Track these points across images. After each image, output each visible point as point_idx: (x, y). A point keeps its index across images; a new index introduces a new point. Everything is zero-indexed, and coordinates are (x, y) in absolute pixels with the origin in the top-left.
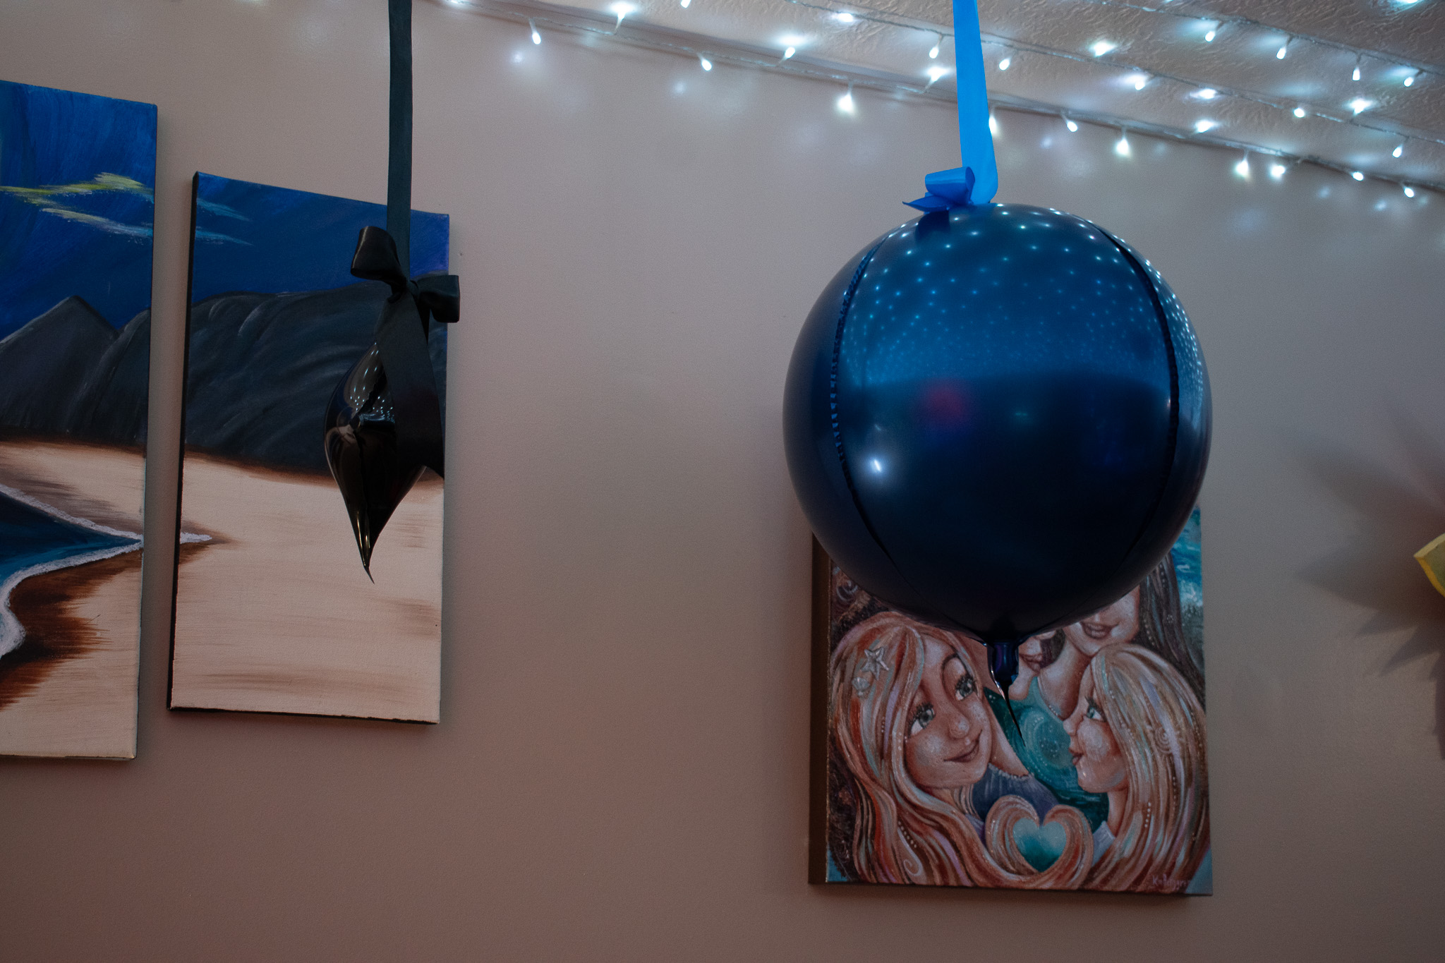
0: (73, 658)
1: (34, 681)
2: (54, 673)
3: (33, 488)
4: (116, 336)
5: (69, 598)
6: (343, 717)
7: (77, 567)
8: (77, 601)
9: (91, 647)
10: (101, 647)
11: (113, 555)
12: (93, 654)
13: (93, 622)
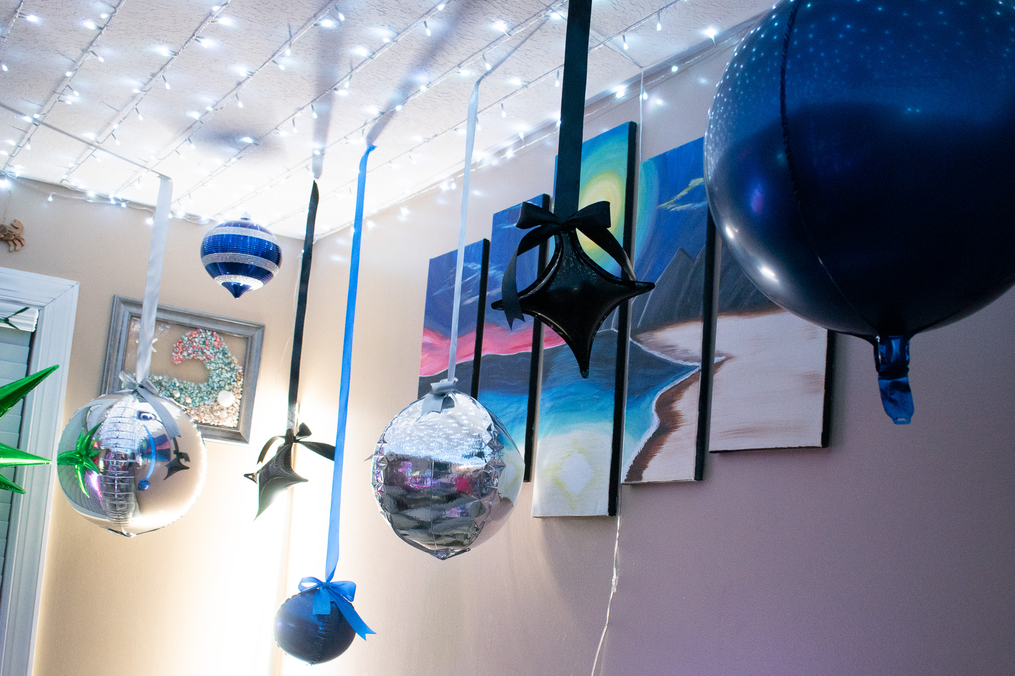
0: (674, 431)
1: (662, 444)
2: (668, 439)
3: (665, 349)
4: (694, 262)
5: (673, 401)
6: (776, 449)
7: (677, 385)
8: (676, 402)
9: (680, 424)
10: (685, 424)
11: (689, 376)
12: (681, 428)
13: (681, 412)
